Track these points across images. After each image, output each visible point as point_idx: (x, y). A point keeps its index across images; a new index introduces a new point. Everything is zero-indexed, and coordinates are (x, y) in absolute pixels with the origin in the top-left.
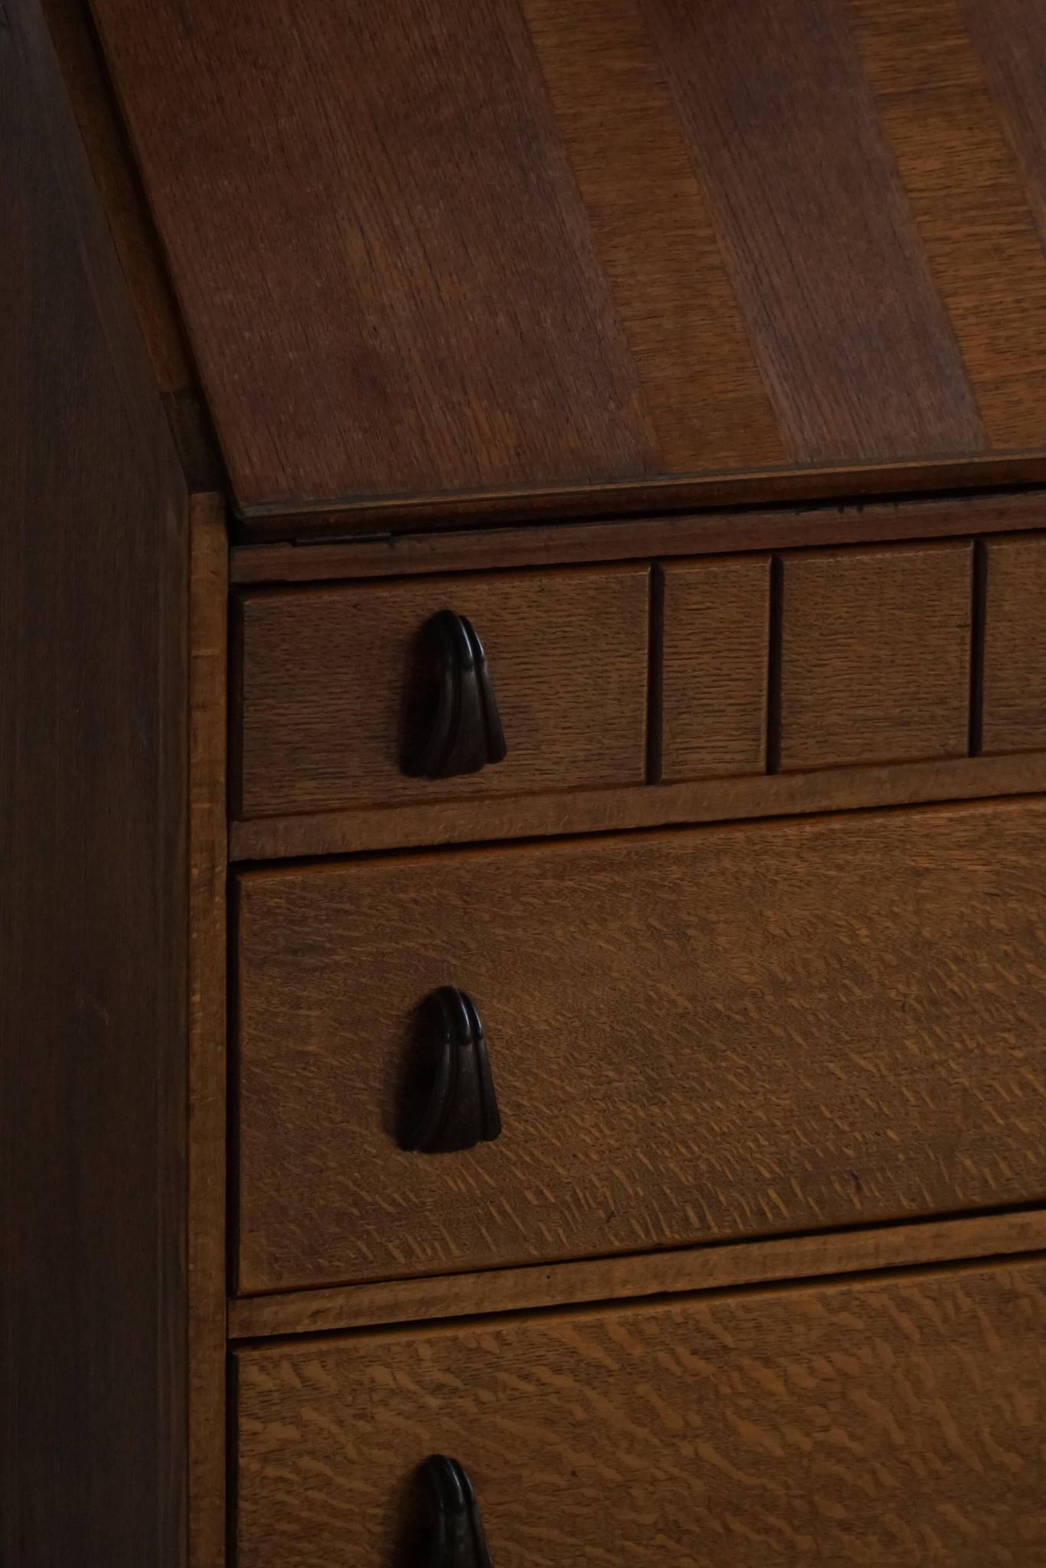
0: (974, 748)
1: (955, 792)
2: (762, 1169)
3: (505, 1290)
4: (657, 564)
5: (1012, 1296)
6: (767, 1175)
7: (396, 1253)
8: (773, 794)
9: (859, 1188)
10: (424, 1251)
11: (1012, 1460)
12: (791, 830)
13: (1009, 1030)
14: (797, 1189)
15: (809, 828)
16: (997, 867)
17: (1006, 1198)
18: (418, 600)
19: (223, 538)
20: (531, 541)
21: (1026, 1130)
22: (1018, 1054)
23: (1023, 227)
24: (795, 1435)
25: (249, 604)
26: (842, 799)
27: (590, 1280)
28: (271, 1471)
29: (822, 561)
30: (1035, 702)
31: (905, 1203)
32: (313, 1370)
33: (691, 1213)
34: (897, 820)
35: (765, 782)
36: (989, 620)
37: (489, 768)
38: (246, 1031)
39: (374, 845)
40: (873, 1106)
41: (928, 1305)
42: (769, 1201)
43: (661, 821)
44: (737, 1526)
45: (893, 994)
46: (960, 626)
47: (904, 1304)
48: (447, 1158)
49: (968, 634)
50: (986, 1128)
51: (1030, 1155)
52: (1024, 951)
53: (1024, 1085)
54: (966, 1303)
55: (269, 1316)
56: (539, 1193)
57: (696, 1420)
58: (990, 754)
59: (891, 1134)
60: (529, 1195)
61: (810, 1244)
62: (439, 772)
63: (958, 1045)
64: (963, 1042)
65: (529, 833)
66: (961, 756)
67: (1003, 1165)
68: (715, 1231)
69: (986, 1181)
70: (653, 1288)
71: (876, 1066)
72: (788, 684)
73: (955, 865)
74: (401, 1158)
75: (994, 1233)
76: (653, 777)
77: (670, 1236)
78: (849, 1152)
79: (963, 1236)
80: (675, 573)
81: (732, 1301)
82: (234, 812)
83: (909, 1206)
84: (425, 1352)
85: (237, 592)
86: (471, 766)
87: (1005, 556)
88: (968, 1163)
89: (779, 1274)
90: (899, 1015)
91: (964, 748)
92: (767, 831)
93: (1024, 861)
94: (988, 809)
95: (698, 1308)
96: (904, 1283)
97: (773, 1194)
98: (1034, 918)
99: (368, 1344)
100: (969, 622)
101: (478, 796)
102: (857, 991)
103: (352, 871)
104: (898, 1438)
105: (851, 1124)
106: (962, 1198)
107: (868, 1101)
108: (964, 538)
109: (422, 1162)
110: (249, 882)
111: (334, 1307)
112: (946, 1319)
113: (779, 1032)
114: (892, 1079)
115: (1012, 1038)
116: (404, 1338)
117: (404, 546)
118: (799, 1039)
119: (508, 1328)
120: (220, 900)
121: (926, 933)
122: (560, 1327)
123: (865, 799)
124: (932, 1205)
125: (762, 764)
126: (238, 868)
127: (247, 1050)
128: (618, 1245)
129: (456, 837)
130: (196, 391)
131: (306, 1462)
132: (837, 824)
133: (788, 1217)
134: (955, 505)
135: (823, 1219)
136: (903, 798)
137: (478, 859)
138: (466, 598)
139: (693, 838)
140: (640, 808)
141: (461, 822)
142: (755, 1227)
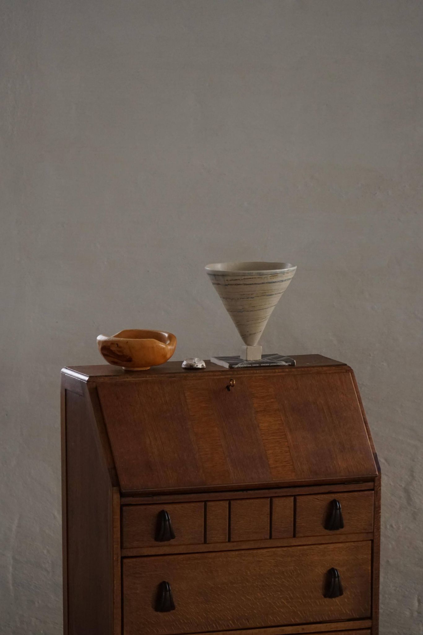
0: (271, 538)
1: (267, 546)
2: (228, 617)
4: (205, 502)
6: (229, 618)
7: (155, 631)
8: (229, 546)
9: (248, 621)
10: (160, 631)
12: (233, 553)
13: (278, 592)
14: (236, 621)
15: (237, 553)
16: (276, 561)
17: (279, 624)
18: (159, 508)
19: (119, 496)
20: (181, 497)
21: (283, 611)
22: (281, 596)
23: (283, 437)
25: (124, 508)
26: (244, 547)
29: (238, 502)
30: (283, 529)
31: (258, 624)
33: (214, 625)
34: (255, 551)
35: (228, 544)
36: (273, 513)
37: (172, 540)
38: (125, 589)
39: (150, 554)
40: (251, 606)
42: (230, 624)
43: (207, 551)
45: (255, 585)
46: (267, 514)
48: (165, 613)
49: (269, 516)
50: (274, 611)
51: (284, 616)
52: (282, 577)
53: (282, 602)
56: (183, 621)
58: (273, 539)
59: (255, 611)
60: (181, 621)
61: (239, 632)
62: (162, 540)
63: (268, 594)
64: (269, 594)
65: (180, 552)
66: (268, 539)
67: (278, 618)
68: (219, 629)
69: (274, 620)
71: (252, 598)
72: (232, 525)
73: (267, 560)
74: (156, 613)
76: (205, 542)
77: (210, 629)
78: (246, 614)
80: (209, 504)
82: (122, 547)
83: (259, 625)
85: (122, 506)
86: (168, 540)
87: (276, 501)
88: (271, 617)
90: (256, 588)
91: (268, 537)
92: (229, 553)
93: (281, 559)
94: (274, 549)
97: (231, 622)
98: (284, 570)
100: (269, 513)
101: (170, 545)
102: (247, 584)
103: (145, 559)
105: (247, 609)
106: (269, 624)
107: (250, 605)
108: (268, 497)
109: (160, 614)
110: (125, 561)
113: (232, 591)
114: (255, 601)
115: (279, 593)
117: (155, 498)
118: (236, 593)
120: (119, 564)
121: (262, 573)
123: (248, 547)
124: (263, 625)
125: (227, 540)
126: (123, 558)
127: (125, 592)
128: (199, 631)
129: (166, 553)
130: (115, 468)
132: (243, 552)
133: (234, 626)
134: (266, 491)
135: (241, 627)
136: (256, 547)
137: (170, 557)
138: (167, 508)
139: (214, 554)
140: (203, 548)
141: (167, 550)
142: (228, 628)
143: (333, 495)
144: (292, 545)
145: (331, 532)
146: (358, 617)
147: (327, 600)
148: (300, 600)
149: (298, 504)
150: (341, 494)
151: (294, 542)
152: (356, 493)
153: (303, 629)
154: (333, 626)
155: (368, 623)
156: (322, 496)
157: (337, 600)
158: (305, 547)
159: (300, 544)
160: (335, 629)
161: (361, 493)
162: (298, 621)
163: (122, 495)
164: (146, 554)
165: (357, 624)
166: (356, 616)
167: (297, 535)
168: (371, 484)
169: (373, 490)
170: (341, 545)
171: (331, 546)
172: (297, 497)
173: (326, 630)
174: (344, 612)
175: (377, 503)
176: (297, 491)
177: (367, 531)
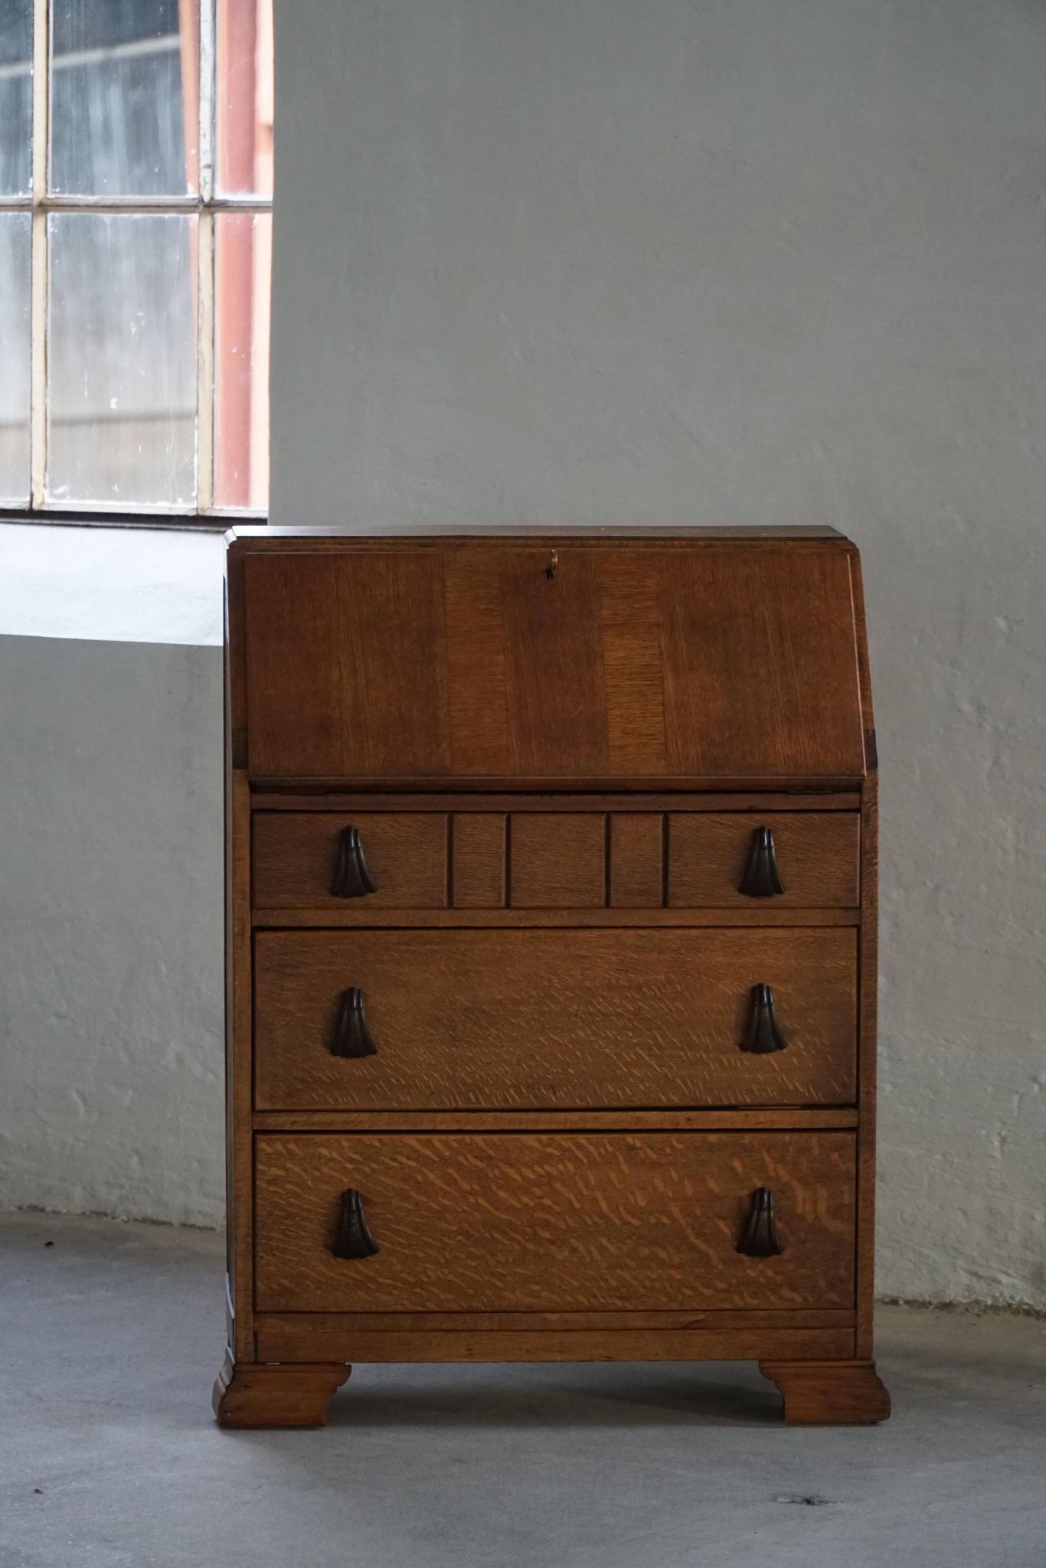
0: (608, 905)
1: (599, 923)
2: (507, 1080)
3: (383, 1121)
4: (451, 814)
5: (633, 1148)
6: (509, 1083)
7: (330, 1099)
8: (508, 918)
9: (555, 1093)
10: (343, 1100)
11: (635, 1222)
12: (519, 933)
13: (629, 1030)
14: (524, 1091)
15: (528, 933)
16: (622, 958)
17: (629, 1104)
18: (338, 823)
19: (247, 790)
20: (392, 799)
21: (639, 1075)
22: (634, 1041)
23: (654, 683)
24: (525, 1199)
25: (259, 818)
26: (544, 922)
27: (425, 1122)
28: (271, 1188)
29: (530, 818)
30: (637, 887)
31: (578, 1101)
32: (292, 1146)
33: (472, 1096)
34: (571, 933)
35: (506, 912)
36: (613, 849)
37: (370, 895)
38: (258, 1001)
39: (320, 924)
40: (561, 1057)
41: (591, 1149)
42: (510, 1094)
43: (456, 925)
44: (497, 1235)
45: (570, 1010)
46: (599, 850)
47: (580, 1147)
48: (354, 1061)
49: (603, 854)
50: (618, 1072)
51: (642, 1087)
52: (637, 996)
53: (637, 1054)
54: (610, 1148)
55: (272, 1122)
56: (398, 1080)
57: (477, 1187)
58: (614, 908)
59: (571, 1071)
60: (393, 1080)
61: (532, 1116)
62: (348, 895)
63: (603, 1034)
64: (605, 1033)
65: (392, 925)
66: (601, 908)
67: (627, 1090)
68: (484, 1105)
69: (618, 1096)
70: (455, 1127)
71: (563, 1040)
72: (516, 870)
73: (601, 955)
74: (333, 1059)
75: (625, 1119)
76: (450, 905)
77: (461, 1105)
78: (550, 1077)
79: (608, 1119)
80: (459, 818)
81: (495, 1137)
82: (253, 906)
83: (579, 1103)
84: (345, 1144)
85: (253, 813)
86: (360, 894)
87: (621, 823)
88: (610, 1087)
89: (517, 1127)
90: (574, 1019)
91: (603, 902)
92: (507, 933)
93: (635, 956)
94: (618, 932)
95: (478, 1138)
96: (582, 1139)
97: (512, 1091)
98: (641, 981)
99: (318, 1138)
100: (603, 848)
101: (366, 907)
102: (552, 1006)
103: (308, 935)
104: (577, 1205)
105: (550, 1064)
106: (606, 1102)
107: (559, 1055)
108: (602, 812)
109: (343, 1062)
110: (260, 936)
111: (302, 1121)
112: (600, 1154)
113: (514, 1021)
114: (570, 1046)
115: (630, 1033)
116: (335, 1137)
117: (331, 798)
118: (524, 1025)
119: (386, 1138)
120: (248, 942)
121: (587, 984)
122: (411, 1140)
123: (555, 923)
124: (592, 1104)
125: (503, 903)
126: (255, 929)
127: (259, 1006)
128: (436, 1106)
129: (358, 924)
131: (289, 1186)
132: (541, 933)
133: (519, 1102)
134: (597, 798)
135: (536, 1104)
136: (575, 924)
137: (369, 934)
138: (359, 822)
139: (470, 933)
140: (445, 918)
141: (361, 918)
142: (504, 1106)
143: (758, 817)
144: (661, 924)
145: (754, 899)
146: (824, 1101)
147: (748, 1058)
148: (682, 1053)
149: (672, 833)
150: (778, 817)
151: (666, 918)
152: (816, 816)
153: (689, 1120)
154: (762, 1119)
155: (847, 1118)
156: (733, 817)
157: (771, 1059)
158: (694, 932)
159: (681, 923)
160: (768, 1126)
161: (826, 817)
162: (676, 1100)
163: (254, 788)
164: (310, 924)
165: (823, 1118)
166: (818, 1098)
167: (671, 903)
168: (853, 797)
169: (858, 810)
170: (780, 933)
171: (758, 934)
172: (672, 817)
173: (747, 1126)
174: (791, 1087)
175: (867, 841)
176: (673, 802)
177: (843, 905)
